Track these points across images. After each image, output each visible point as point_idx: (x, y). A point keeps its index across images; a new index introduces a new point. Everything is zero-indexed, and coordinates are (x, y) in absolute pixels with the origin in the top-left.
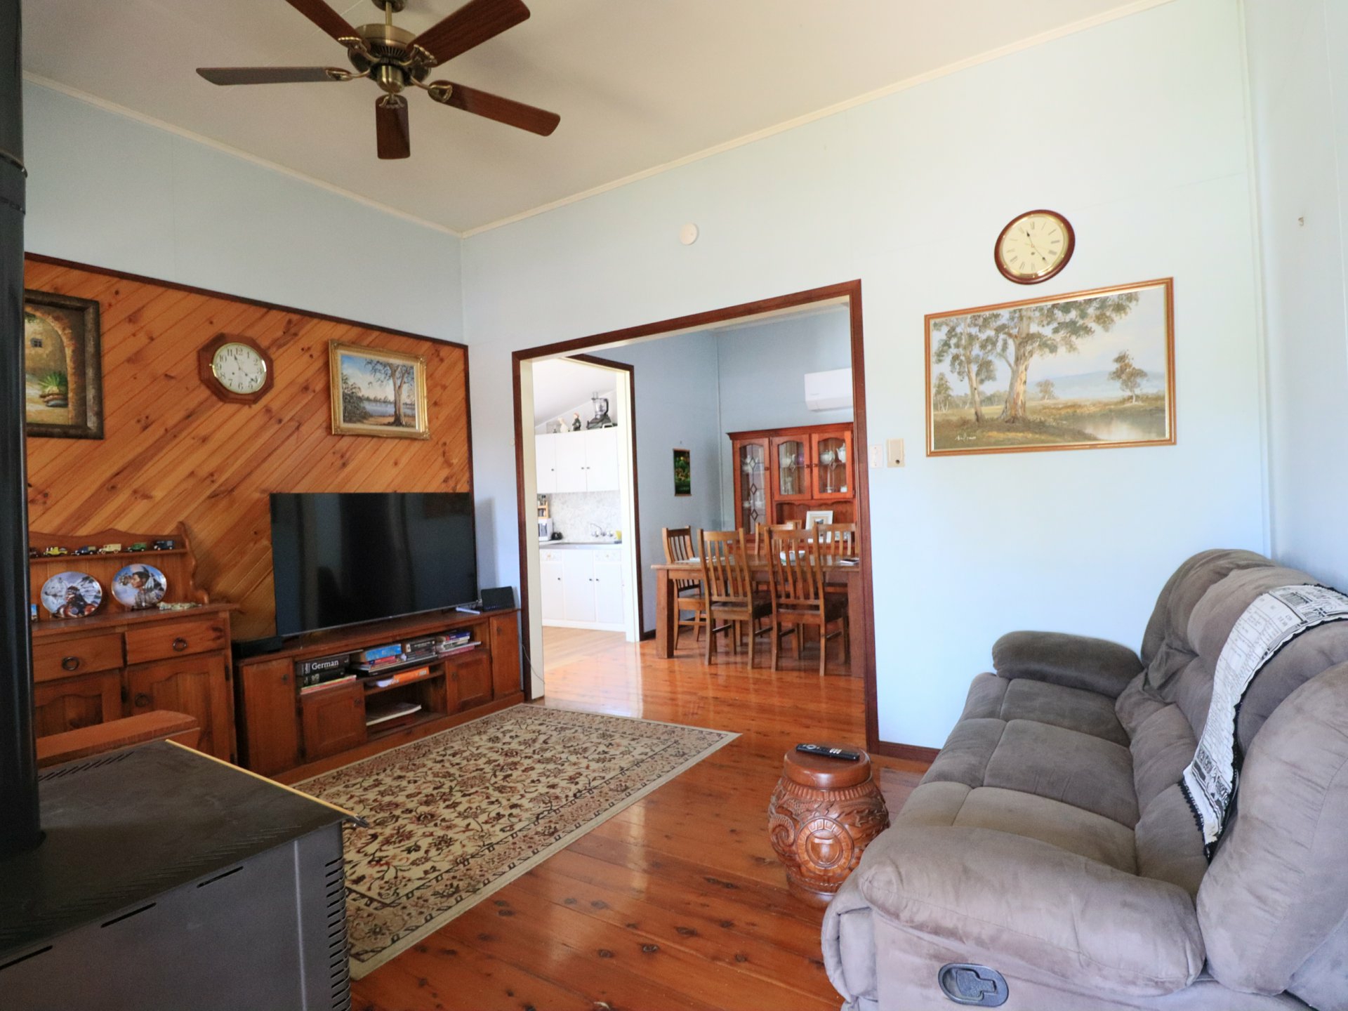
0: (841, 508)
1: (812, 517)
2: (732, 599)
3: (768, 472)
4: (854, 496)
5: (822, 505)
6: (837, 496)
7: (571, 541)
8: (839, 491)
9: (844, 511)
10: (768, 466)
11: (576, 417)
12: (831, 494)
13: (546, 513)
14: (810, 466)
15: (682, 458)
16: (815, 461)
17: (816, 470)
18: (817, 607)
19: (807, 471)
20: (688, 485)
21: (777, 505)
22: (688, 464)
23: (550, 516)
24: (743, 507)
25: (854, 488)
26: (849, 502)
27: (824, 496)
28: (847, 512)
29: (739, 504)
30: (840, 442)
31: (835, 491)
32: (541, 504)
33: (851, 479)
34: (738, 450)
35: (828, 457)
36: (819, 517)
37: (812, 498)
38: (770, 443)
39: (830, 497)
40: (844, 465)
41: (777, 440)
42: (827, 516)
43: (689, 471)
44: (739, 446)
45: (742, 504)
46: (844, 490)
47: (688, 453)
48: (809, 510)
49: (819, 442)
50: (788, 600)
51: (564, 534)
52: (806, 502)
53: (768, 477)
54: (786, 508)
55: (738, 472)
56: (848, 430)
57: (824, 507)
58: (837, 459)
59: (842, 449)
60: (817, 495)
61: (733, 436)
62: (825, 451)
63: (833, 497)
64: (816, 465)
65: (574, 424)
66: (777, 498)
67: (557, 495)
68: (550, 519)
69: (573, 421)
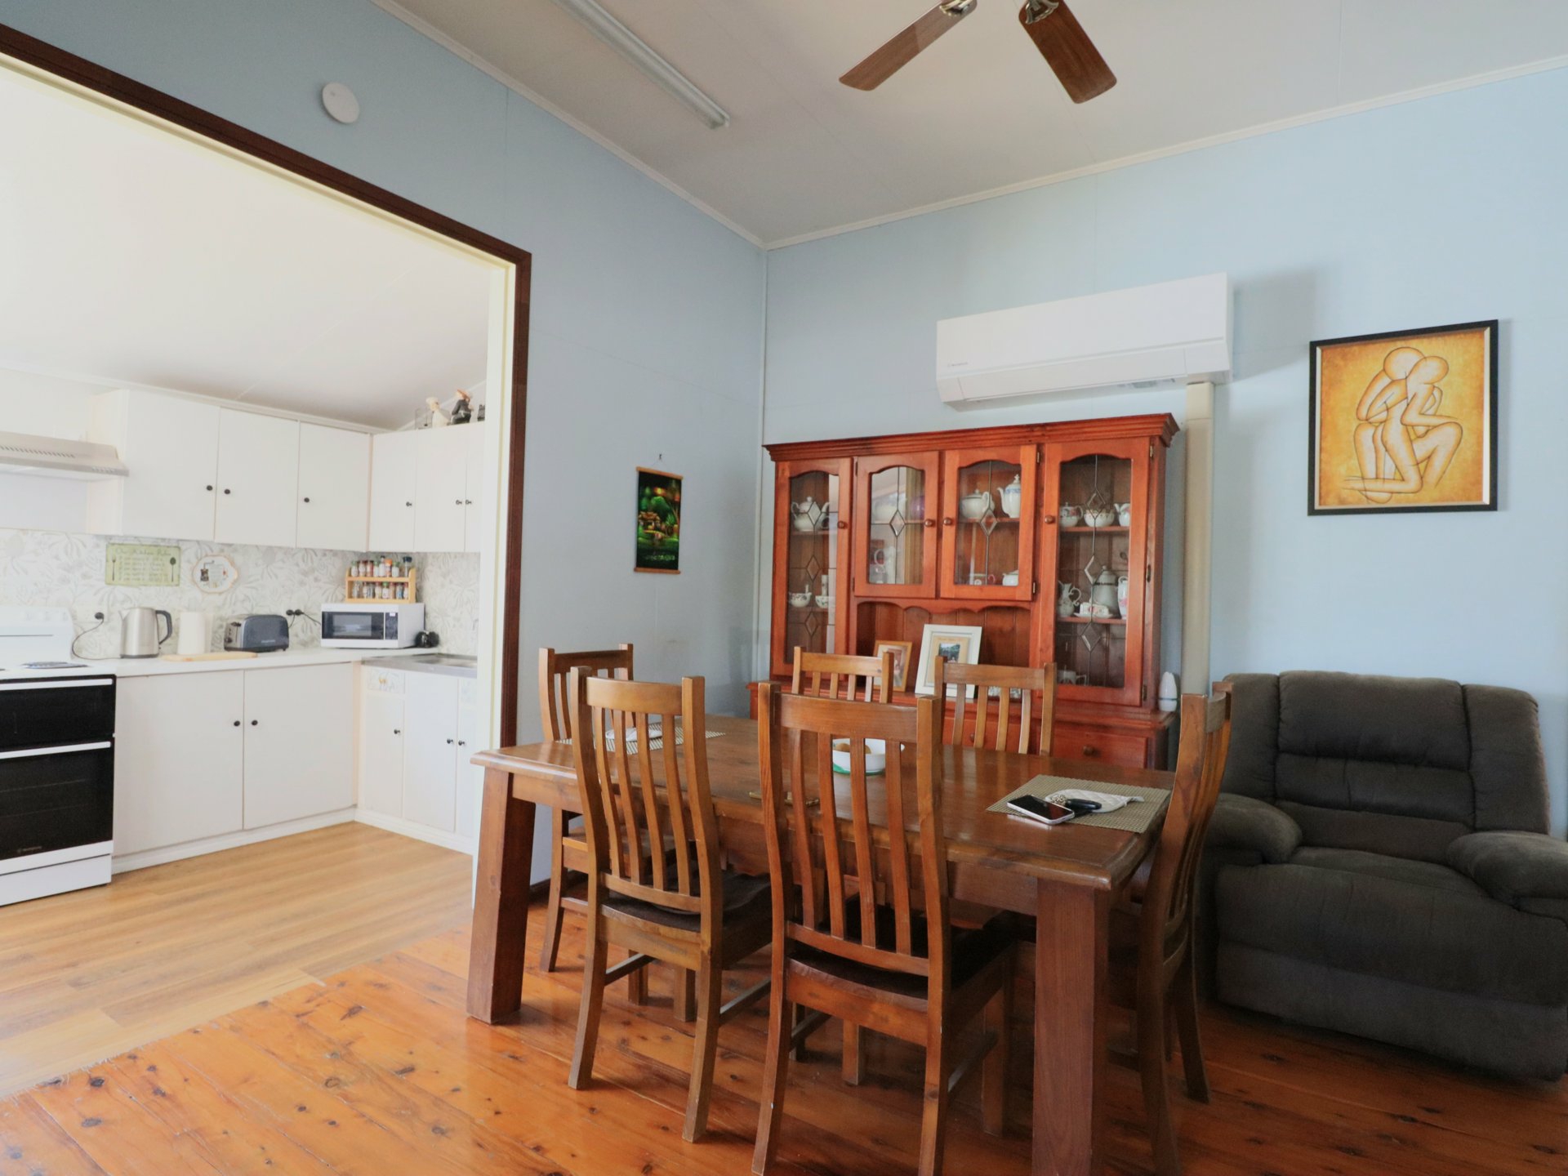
0: (1000, 622)
1: (935, 636)
2: (656, 894)
3: (846, 532)
4: (1035, 596)
5: (959, 614)
6: (993, 593)
7: (452, 652)
8: (999, 582)
9: (1007, 627)
10: (846, 519)
11: (460, 397)
12: (981, 588)
13: (409, 592)
14: (937, 524)
15: (659, 491)
16: (949, 511)
17: (949, 533)
18: (915, 985)
19: (929, 533)
20: (674, 551)
21: (860, 606)
22: (676, 505)
23: (418, 598)
24: (789, 606)
25: (1035, 580)
26: (1022, 609)
27: (964, 592)
28: (1013, 629)
29: (782, 599)
30: (1008, 472)
31: (990, 582)
32: (401, 574)
33: (1030, 557)
34: (787, 483)
35: (978, 506)
36: (951, 640)
37: (937, 596)
38: (853, 470)
39: (976, 594)
40: (1014, 526)
41: (867, 464)
42: (968, 639)
43: (677, 521)
44: (787, 474)
45: (788, 598)
46: (1011, 580)
47: (679, 482)
48: (930, 622)
49: (960, 469)
50: (822, 936)
51: (442, 638)
52: (924, 604)
53: (845, 541)
54: (881, 613)
55: (784, 530)
56: (1030, 443)
57: (961, 617)
58: (998, 512)
59: (1011, 487)
60: (948, 589)
61: (778, 452)
62: (971, 491)
63: (983, 596)
64: (951, 522)
65: (456, 412)
66: (861, 590)
67: (435, 555)
68: (420, 606)
69: (453, 406)
